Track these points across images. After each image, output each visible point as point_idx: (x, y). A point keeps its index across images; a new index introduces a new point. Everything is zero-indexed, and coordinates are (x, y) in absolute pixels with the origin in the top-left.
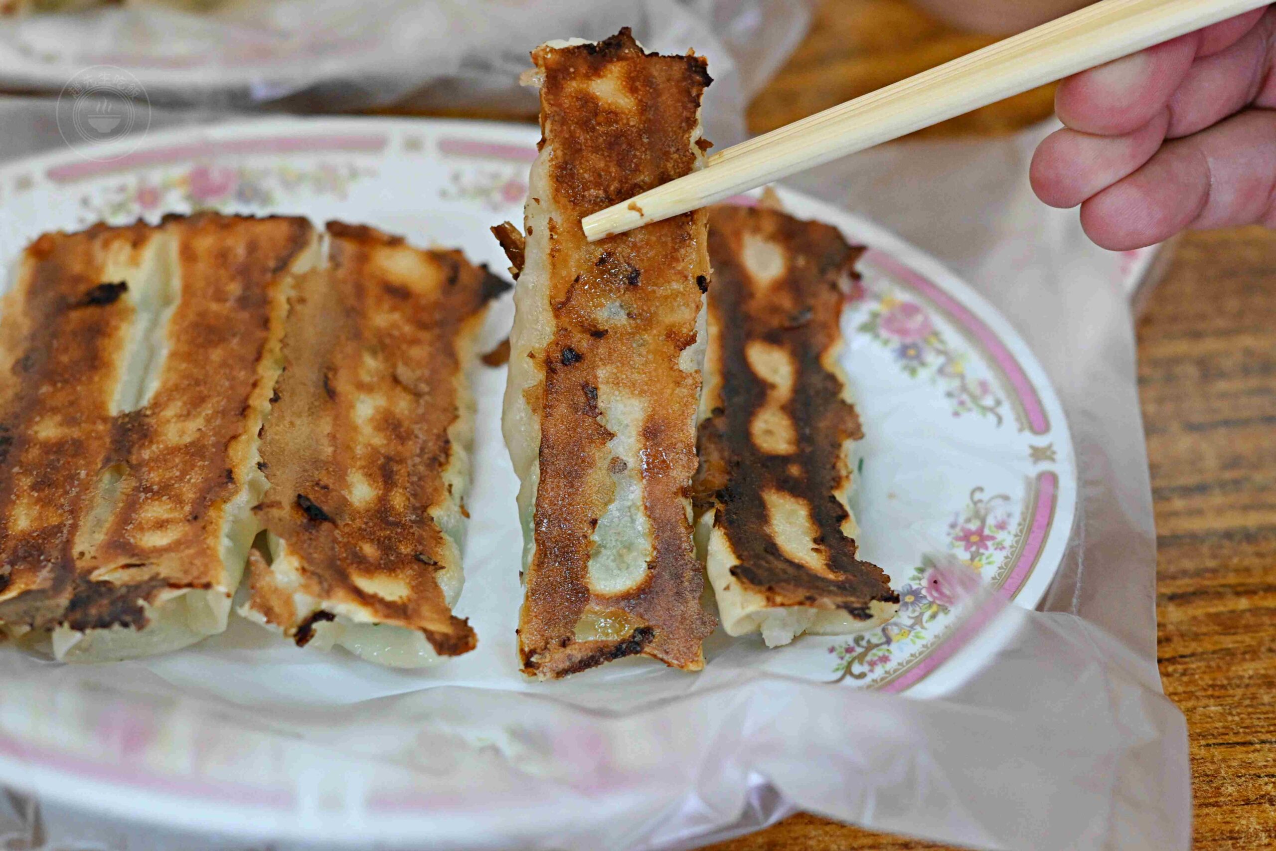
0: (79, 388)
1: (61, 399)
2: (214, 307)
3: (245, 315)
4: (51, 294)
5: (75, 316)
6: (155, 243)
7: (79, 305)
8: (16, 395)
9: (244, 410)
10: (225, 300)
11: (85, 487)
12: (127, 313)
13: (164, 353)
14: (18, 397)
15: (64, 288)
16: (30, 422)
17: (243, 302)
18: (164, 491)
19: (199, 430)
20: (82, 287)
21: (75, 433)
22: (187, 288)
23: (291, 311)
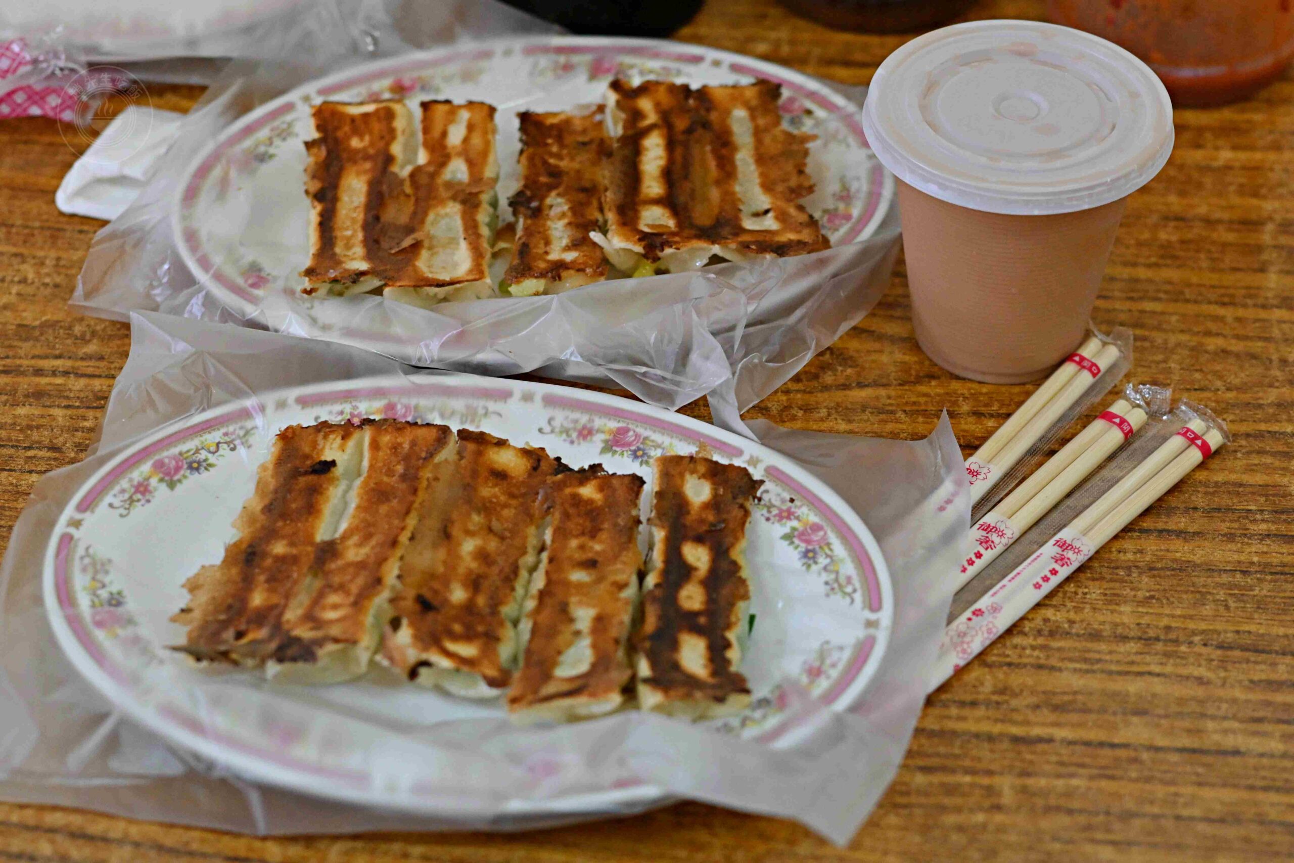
0: (299, 524)
1: (288, 530)
2: (385, 479)
3: (403, 486)
4: (289, 465)
5: (303, 480)
6: (356, 435)
7: (306, 473)
9: (394, 543)
10: (393, 476)
11: (295, 583)
12: (333, 481)
13: (353, 505)
14: (263, 527)
15: (297, 462)
16: (268, 542)
17: (404, 477)
19: (366, 554)
20: (308, 462)
21: (294, 551)
22: (371, 467)
23: (429, 486)
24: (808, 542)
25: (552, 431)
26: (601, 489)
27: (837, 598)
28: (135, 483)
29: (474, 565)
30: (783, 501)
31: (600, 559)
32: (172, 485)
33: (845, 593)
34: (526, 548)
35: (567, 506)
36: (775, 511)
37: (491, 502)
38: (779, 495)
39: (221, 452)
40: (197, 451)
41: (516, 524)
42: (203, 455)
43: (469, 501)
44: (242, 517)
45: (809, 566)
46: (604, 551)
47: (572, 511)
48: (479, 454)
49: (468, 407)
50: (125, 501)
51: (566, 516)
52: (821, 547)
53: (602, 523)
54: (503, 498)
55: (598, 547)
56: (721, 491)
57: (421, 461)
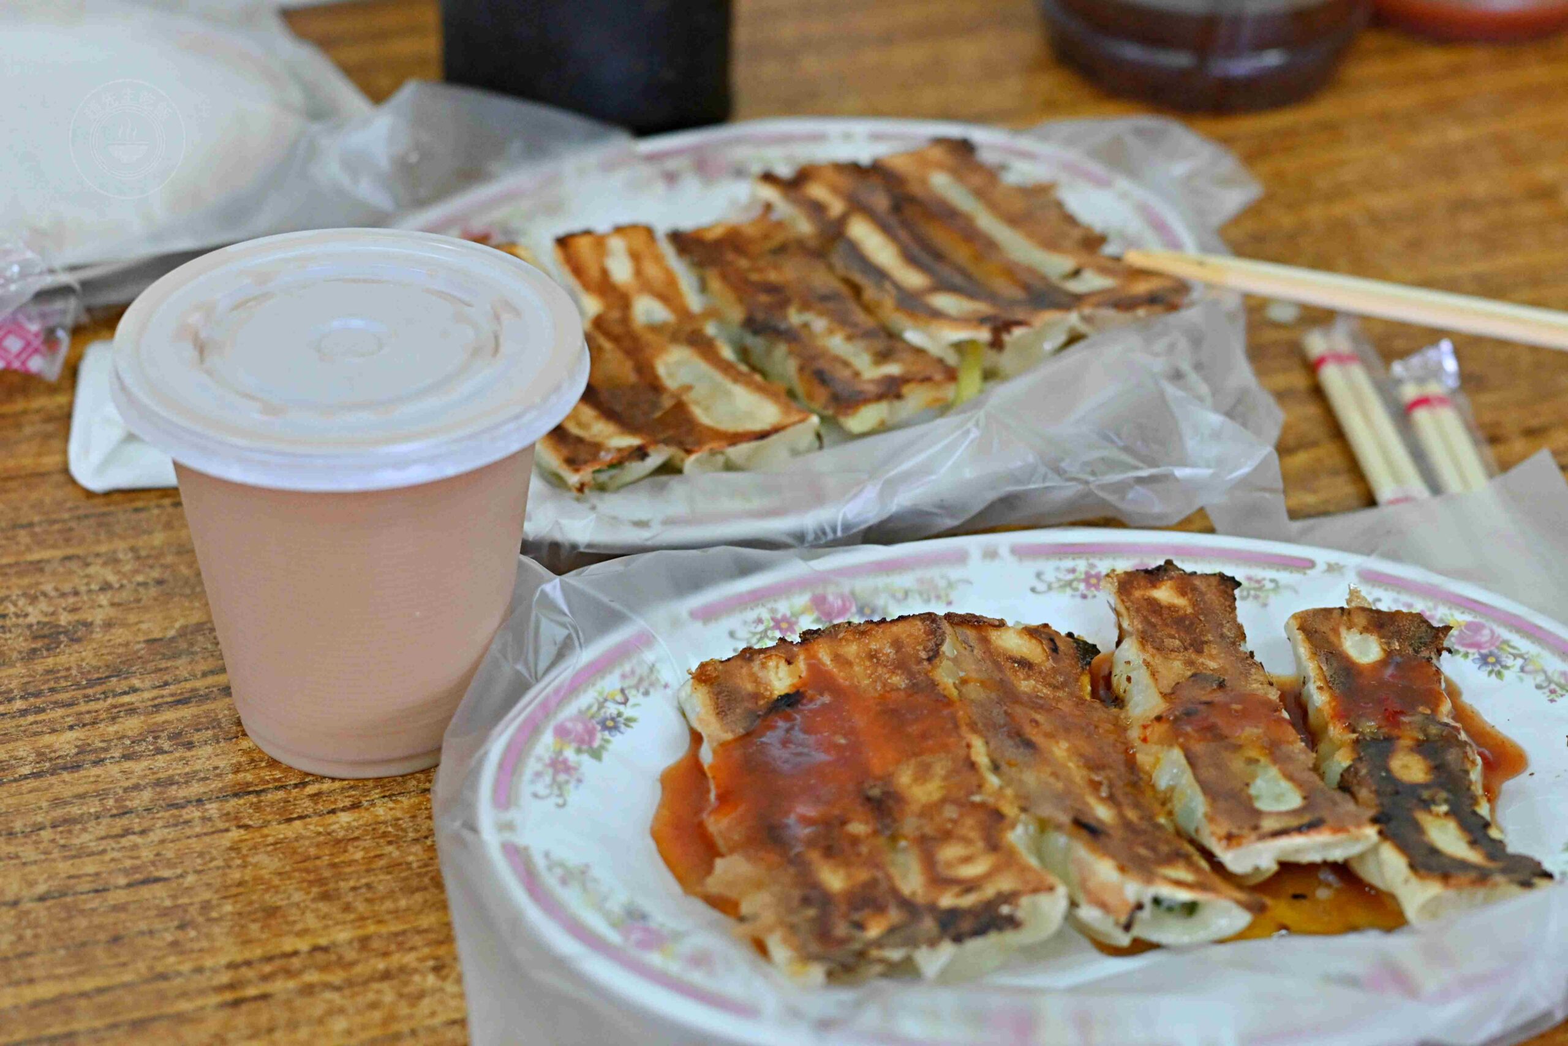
3: (921, 700)
9: (971, 768)
17: (915, 689)
18: (946, 836)
19: (942, 788)
24: (1477, 645)
25: (1050, 588)
28: (547, 761)
29: (1085, 772)
32: (595, 755)
37: (1038, 697)
39: (633, 700)
40: (601, 705)
42: (612, 709)
43: (1017, 700)
45: (1498, 674)
48: (985, 640)
50: (551, 786)
52: (1498, 648)
54: (1047, 691)
57: (925, 663)
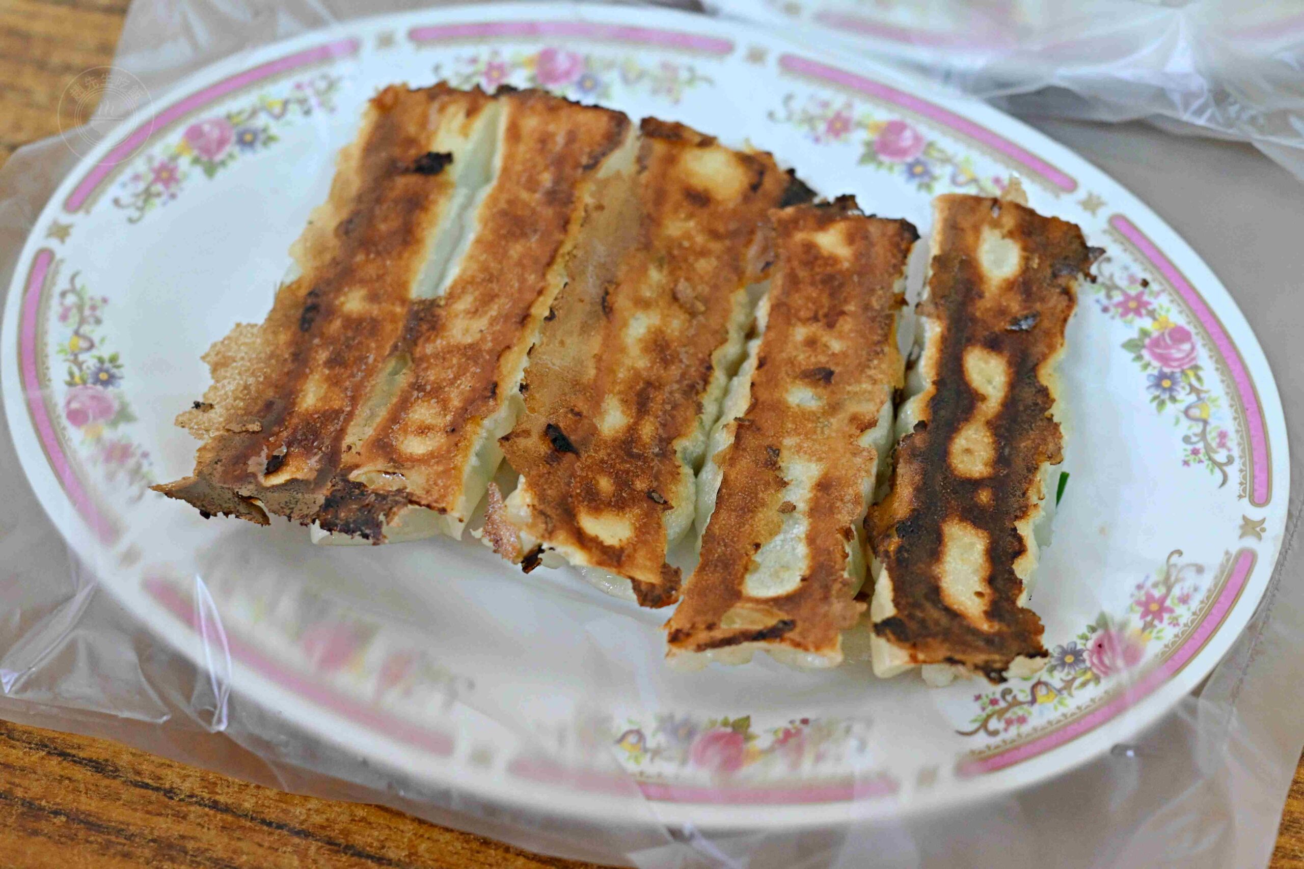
0: (388, 262)
1: (371, 271)
2: (524, 195)
3: (548, 212)
4: (384, 155)
5: (402, 182)
6: (488, 110)
7: (406, 171)
8: (334, 259)
9: (524, 319)
10: (536, 191)
11: (370, 373)
12: (444, 187)
13: (471, 237)
14: (335, 262)
15: (397, 152)
16: (339, 291)
17: (552, 197)
18: (436, 392)
19: (481, 331)
20: (413, 152)
21: (375, 310)
22: (506, 170)
23: (586, 220)
24: (1164, 359)
25: (789, 118)
26: (851, 239)
27: (1201, 470)
28: (156, 164)
29: (642, 363)
30: (1132, 279)
31: (837, 370)
32: (210, 170)
33: (1215, 463)
34: (727, 332)
35: (795, 263)
36: (1118, 297)
37: (680, 246)
38: (1126, 268)
39: (289, 116)
40: (254, 113)
41: (715, 287)
42: (262, 120)
43: (647, 246)
44: (306, 240)
45: (1162, 403)
46: (844, 354)
47: (802, 274)
48: (670, 160)
49: (665, 66)
50: (137, 196)
51: (793, 281)
52: (1183, 372)
53: (846, 301)
54: (700, 239)
55: (836, 346)
56: (1035, 263)
57: (580, 171)
